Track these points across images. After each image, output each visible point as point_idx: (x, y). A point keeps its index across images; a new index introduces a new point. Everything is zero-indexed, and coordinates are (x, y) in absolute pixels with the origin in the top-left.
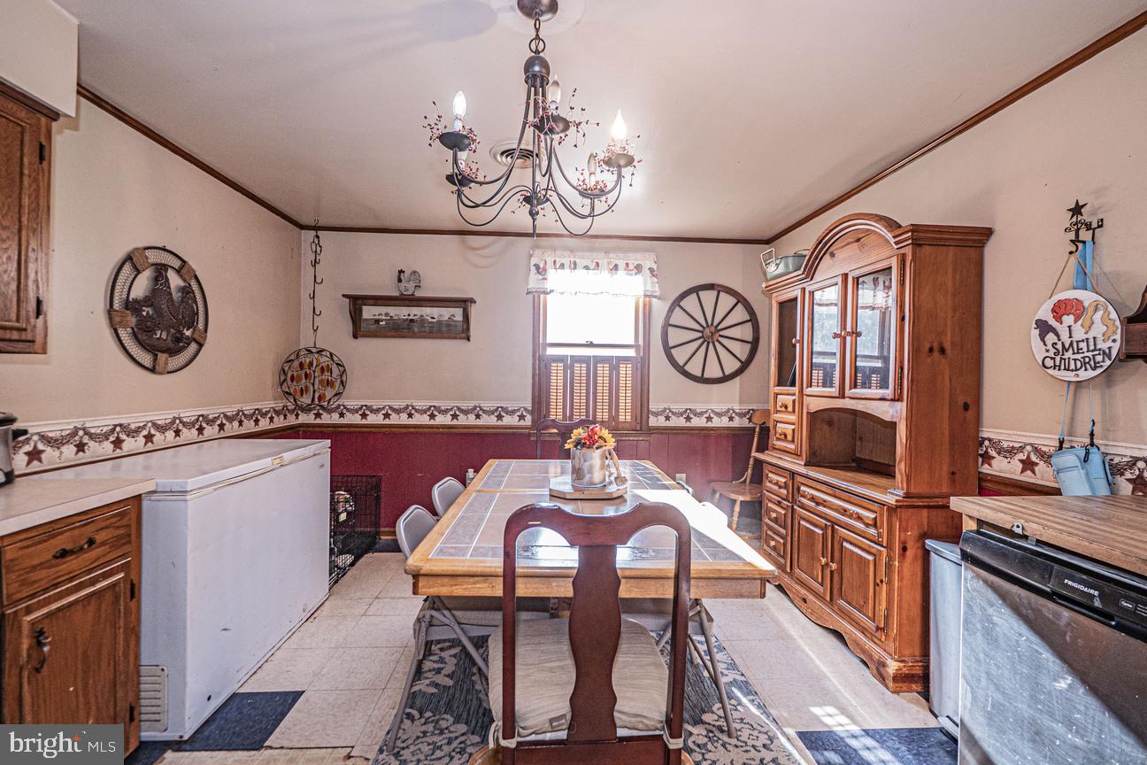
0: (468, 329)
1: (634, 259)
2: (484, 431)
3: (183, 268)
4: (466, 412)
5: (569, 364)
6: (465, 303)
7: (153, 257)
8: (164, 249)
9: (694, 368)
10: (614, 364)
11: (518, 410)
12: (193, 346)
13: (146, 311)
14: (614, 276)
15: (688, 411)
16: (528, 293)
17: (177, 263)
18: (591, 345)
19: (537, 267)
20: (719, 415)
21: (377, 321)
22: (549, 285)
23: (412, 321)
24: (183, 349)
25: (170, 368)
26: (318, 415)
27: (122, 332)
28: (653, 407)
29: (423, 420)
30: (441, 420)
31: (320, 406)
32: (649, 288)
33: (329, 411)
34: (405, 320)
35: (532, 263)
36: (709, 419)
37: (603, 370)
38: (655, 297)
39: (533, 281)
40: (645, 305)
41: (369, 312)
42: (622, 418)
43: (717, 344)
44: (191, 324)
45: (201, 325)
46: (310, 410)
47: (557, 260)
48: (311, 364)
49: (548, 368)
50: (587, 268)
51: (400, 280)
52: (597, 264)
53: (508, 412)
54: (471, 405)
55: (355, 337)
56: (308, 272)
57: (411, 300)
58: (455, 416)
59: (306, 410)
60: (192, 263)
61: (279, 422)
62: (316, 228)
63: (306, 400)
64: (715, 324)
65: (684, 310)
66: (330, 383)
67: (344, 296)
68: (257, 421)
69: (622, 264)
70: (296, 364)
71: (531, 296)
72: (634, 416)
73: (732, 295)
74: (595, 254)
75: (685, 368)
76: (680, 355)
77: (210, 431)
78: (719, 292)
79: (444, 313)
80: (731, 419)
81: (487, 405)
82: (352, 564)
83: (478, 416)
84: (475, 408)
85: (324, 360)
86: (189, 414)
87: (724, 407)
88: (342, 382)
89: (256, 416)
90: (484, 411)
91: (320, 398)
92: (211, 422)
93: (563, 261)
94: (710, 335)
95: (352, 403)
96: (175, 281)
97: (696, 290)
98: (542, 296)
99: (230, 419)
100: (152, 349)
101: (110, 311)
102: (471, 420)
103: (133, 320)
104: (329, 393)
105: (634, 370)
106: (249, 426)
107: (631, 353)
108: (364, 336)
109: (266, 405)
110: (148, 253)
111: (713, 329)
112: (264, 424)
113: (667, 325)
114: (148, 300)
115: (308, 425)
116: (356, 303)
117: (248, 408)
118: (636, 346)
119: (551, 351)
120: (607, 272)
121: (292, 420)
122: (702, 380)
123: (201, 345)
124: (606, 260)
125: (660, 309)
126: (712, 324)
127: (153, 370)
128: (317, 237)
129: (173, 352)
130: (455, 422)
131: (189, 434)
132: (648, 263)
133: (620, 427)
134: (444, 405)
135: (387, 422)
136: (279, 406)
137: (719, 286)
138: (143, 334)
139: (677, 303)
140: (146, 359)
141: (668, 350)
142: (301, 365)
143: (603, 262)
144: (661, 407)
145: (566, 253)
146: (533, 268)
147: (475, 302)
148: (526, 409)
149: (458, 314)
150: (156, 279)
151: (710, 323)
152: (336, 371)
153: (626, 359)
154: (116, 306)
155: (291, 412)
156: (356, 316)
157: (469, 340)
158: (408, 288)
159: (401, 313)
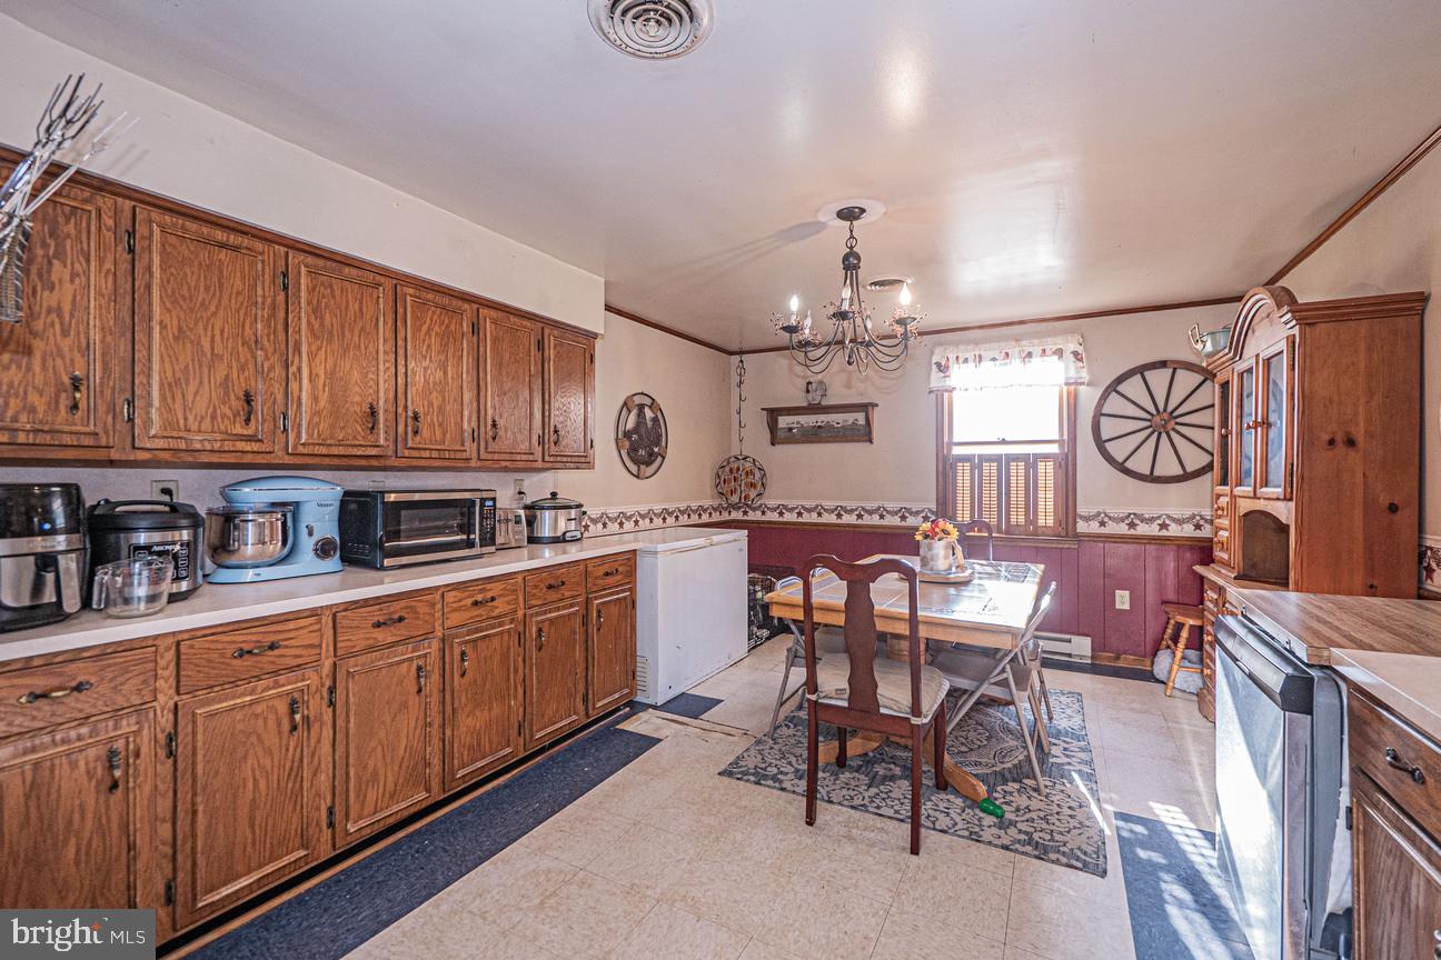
0: (870, 432)
1: (1052, 344)
2: (888, 531)
3: (654, 405)
4: (870, 512)
5: (977, 463)
6: (866, 408)
7: (638, 400)
8: (642, 394)
9: (1140, 464)
10: (1031, 462)
11: (923, 511)
12: (659, 459)
13: (635, 437)
14: (1028, 365)
15: (1132, 516)
16: (930, 392)
17: (649, 402)
18: (1003, 442)
19: (939, 365)
20: (1180, 522)
21: (790, 429)
22: (950, 382)
23: (819, 427)
24: (654, 461)
25: (647, 475)
26: (745, 513)
27: (622, 452)
28: (1081, 510)
29: (831, 519)
30: (848, 519)
31: (746, 505)
32: (1072, 373)
33: (754, 509)
34: (813, 427)
35: (934, 361)
36: (1164, 526)
37: (1017, 471)
38: (1083, 383)
39: (936, 380)
40: (1069, 394)
41: (783, 421)
42: (1041, 522)
43: (1173, 434)
44: (658, 444)
45: (663, 444)
46: (740, 508)
47: (960, 355)
48: (738, 469)
49: (953, 467)
50: (994, 359)
51: (808, 391)
52: (1007, 354)
53: (911, 513)
54: (875, 505)
55: (773, 444)
56: (735, 393)
57: (818, 408)
58: (860, 516)
59: (736, 507)
60: (658, 400)
61: (716, 517)
62: (741, 353)
63: (735, 499)
64: (1170, 409)
65: (1123, 396)
66: (753, 485)
67: (763, 409)
68: (700, 515)
69: (1037, 350)
70: (727, 469)
71: (933, 395)
72: (1058, 522)
73: (1197, 372)
74: (1003, 344)
75: (1126, 464)
76: (1118, 450)
77: (671, 520)
78: (1175, 370)
79: (849, 418)
80: (1198, 527)
81: (891, 506)
82: (768, 639)
83: (882, 517)
84: (879, 508)
85: (748, 465)
86: (658, 508)
87: (1188, 513)
88: (763, 484)
89: (700, 510)
90: (888, 512)
91: (745, 498)
92: (670, 514)
93: (967, 355)
94: (1163, 422)
95: (772, 503)
96: (649, 414)
97: (1141, 370)
98: (946, 395)
99: (682, 512)
100: (637, 462)
101: (617, 439)
102: (875, 520)
103: (627, 444)
104: (753, 494)
105: (1058, 466)
106: (695, 519)
107: (1054, 449)
108: (779, 443)
109: (707, 503)
110: (635, 398)
111: (1166, 416)
112: (705, 518)
113: (1099, 414)
114: (636, 430)
115: (738, 521)
116: (773, 414)
117: (694, 505)
118: (1060, 442)
119: (957, 451)
120: (1018, 361)
121: (725, 517)
122: (1152, 478)
123: (664, 458)
124: (1017, 350)
125: (1089, 397)
126: (1165, 410)
127: (638, 477)
128: (742, 361)
129: (648, 464)
130: (860, 522)
131: (658, 522)
132: (1071, 345)
133: (1040, 532)
134: (850, 505)
135: (800, 520)
136: (716, 503)
137: (1173, 362)
138: (633, 451)
139: (1113, 387)
140: (634, 468)
141: (1100, 444)
142: (731, 470)
143: (1014, 351)
144: (1093, 511)
145: (971, 347)
146: (934, 367)
147: (877, 405)
148: (930, 510)
149: (860, 417)
150: (639, 415)
151: (1161, 408)
152: (758, 475)
153: (1046, 457)
154: (620, 436)
155: (726, 509)
156: (773, 426)
157: (871, 442)
158: (815, 398)
159: (809, 420)
